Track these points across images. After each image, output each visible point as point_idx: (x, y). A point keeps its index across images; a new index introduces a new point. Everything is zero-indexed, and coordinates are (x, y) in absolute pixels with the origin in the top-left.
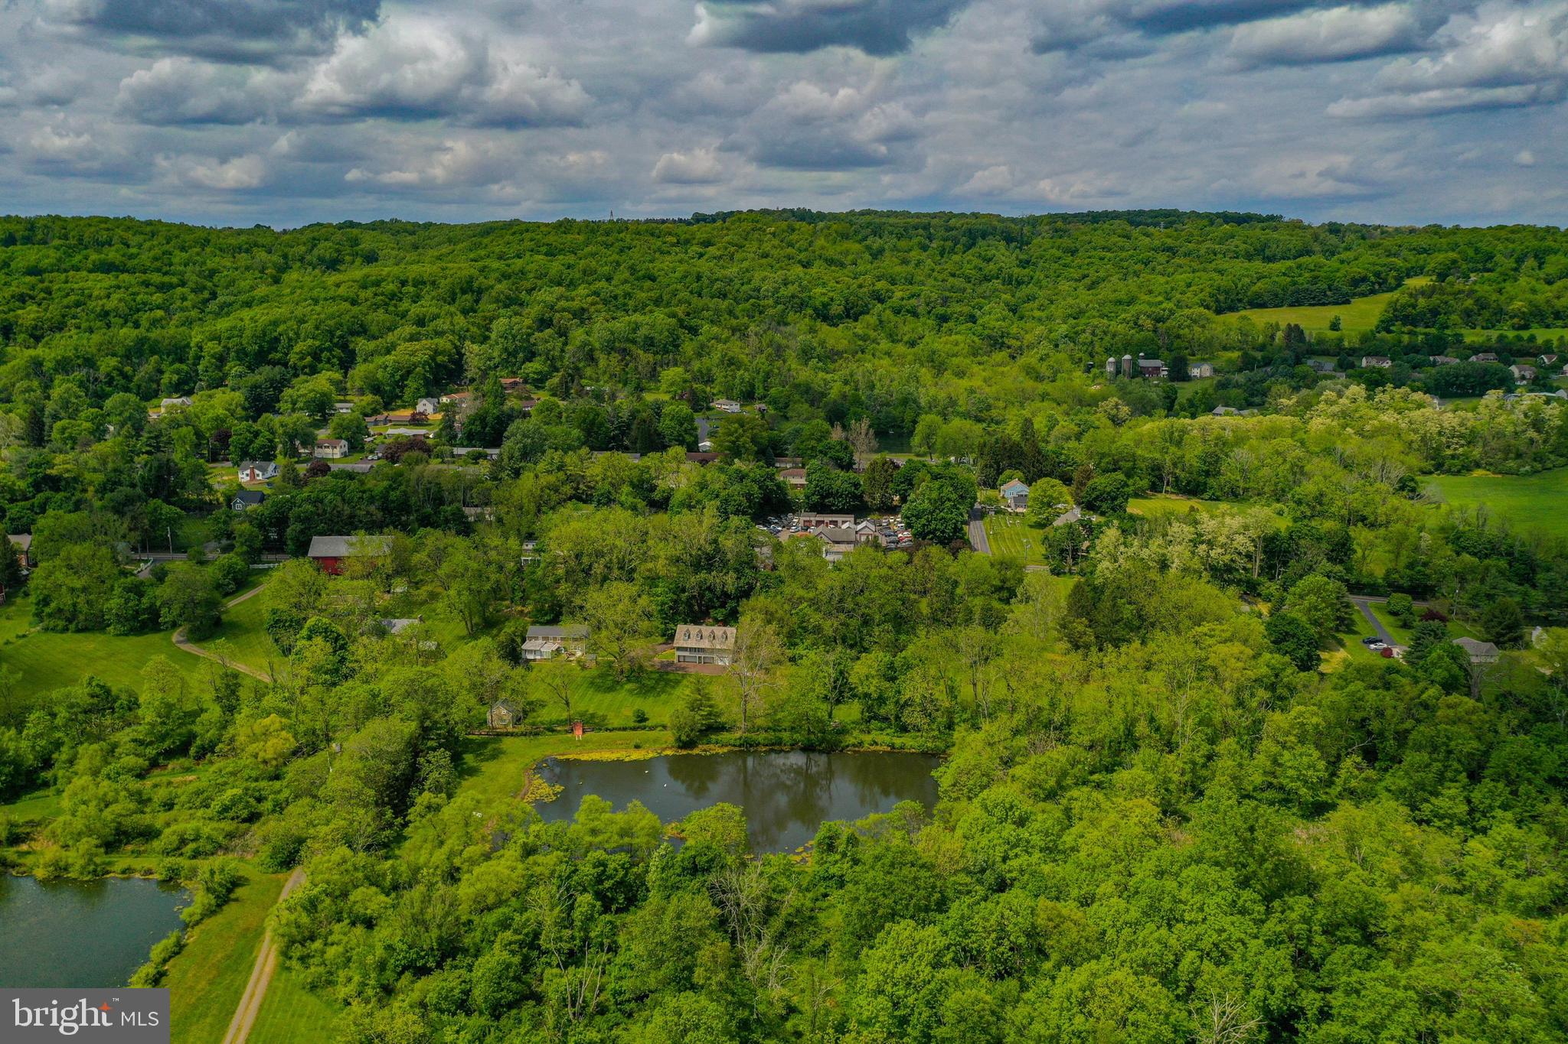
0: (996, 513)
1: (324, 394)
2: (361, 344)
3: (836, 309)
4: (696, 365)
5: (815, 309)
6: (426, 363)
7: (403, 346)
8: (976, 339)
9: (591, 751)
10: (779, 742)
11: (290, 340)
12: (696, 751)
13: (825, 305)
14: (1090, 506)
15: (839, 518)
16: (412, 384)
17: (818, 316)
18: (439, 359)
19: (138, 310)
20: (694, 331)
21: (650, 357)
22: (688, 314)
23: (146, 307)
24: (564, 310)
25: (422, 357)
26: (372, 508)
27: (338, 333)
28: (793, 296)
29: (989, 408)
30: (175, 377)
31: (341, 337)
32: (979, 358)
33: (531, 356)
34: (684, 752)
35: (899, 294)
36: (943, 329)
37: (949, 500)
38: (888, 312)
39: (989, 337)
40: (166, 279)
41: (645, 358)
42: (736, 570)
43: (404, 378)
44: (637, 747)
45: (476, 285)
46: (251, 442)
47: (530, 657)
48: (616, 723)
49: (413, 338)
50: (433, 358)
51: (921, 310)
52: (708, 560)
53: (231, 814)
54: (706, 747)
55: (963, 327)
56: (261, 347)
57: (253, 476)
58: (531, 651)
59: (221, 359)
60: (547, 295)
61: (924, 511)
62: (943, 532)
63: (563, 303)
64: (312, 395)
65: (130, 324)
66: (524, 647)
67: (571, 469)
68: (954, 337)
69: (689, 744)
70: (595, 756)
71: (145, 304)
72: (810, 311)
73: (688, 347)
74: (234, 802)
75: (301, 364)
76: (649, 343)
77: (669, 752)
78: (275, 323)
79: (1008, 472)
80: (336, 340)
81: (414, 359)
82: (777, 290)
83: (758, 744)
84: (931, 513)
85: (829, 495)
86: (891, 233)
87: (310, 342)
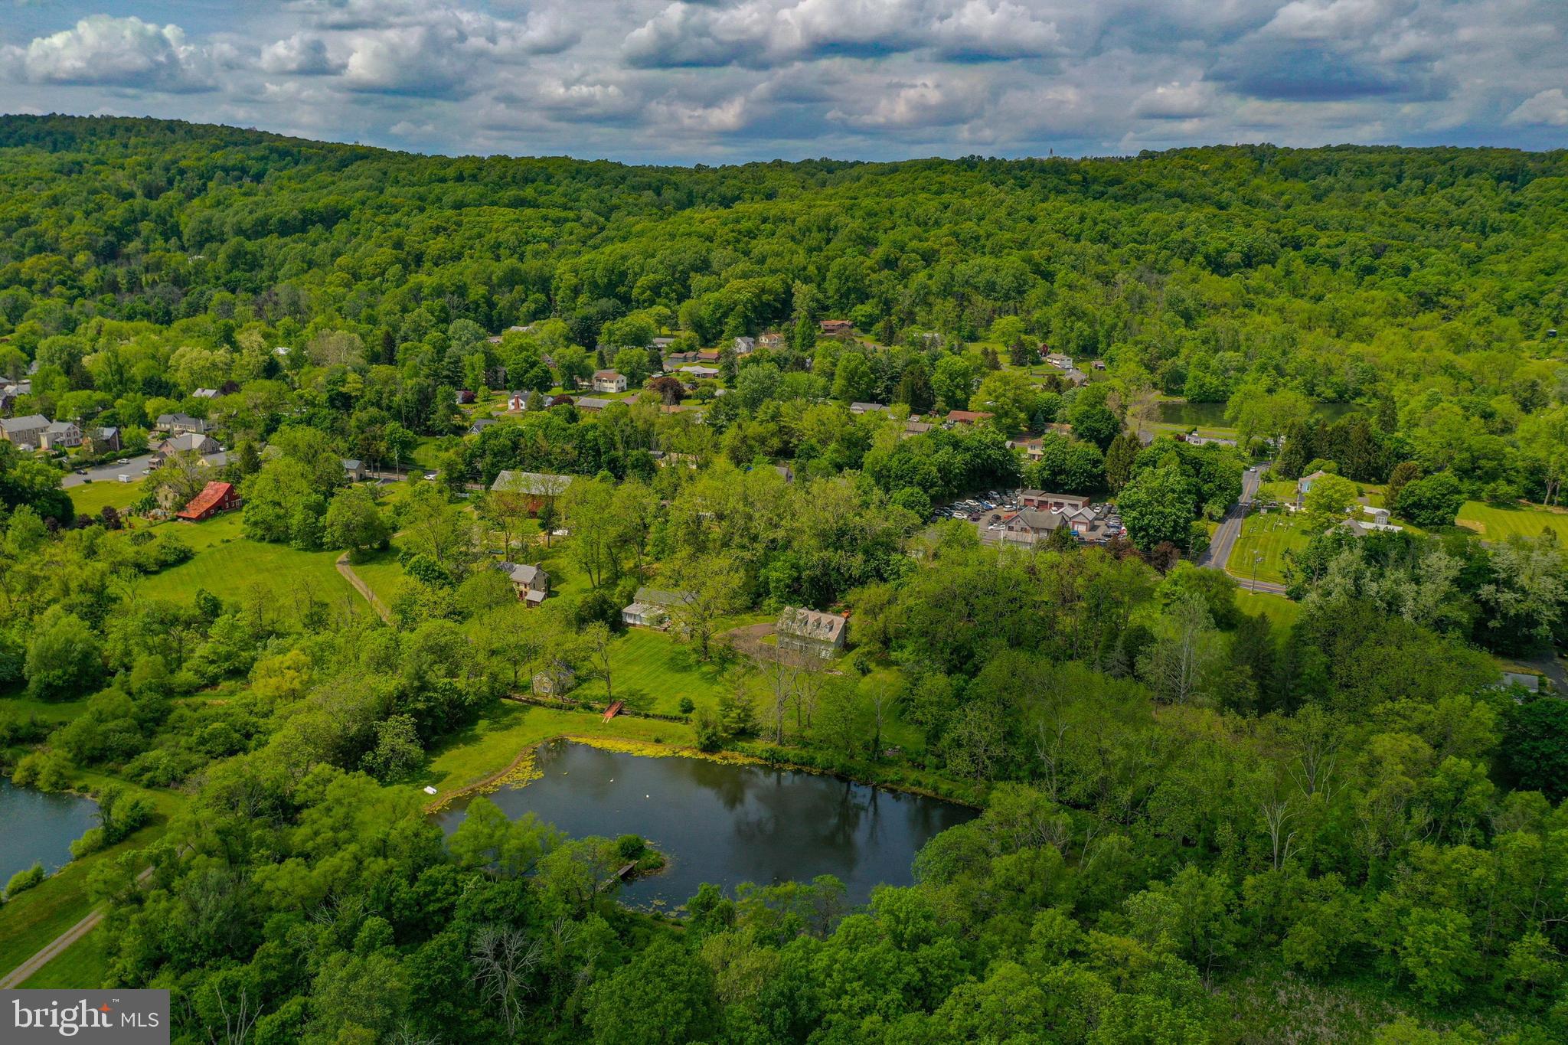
0: (1270, 510)
1: (642, 329)
2: (697, 281)
3: (1233, 257)
4: (1036, 315)
5: (1207, 257)
6: (749, 301)
7: (736, 283)
8: (1401, 296)
9: (609, 737)
10: (811, 762)
11: (636, 274)
12: (716, 758)
13: (1219, 252)
14: (1407, 514)
15: (1066, 500)
16: (732, 321)
17: (1209, 263)
18: (765, 297)
19: (528, 242)
20: (1049, 277)
21: (989, 305)
22: (1049, 259)
23: (536, 239)
24: (913, 251)
25: (745, 296)
26: (568, 447)
27: (680, 268)
28: (1184, 241)
29: (1374, 379)
30: (533, 307)
31: (682, 272)
32: (1400, 319)
33: (863, 297)
34: (702, 756)
35: (1323, 241)
36: (1365, 283)
37: (1173, 491)
38: (1299, 261)
39: (1421, 295)
40: (563, 214)
41: (982, 303)
42: (866, 552)
43: (725, 315)
44: (658, 741)
45: (832, 224)
46: (526, 371)
47: (630, 621)
48: (659, 708)
49: (745, 276)
50: (758, 296)
51: (1345, 261)
52: (839, 538)
53: (208, 747)
54: (729, 754)
55: (1389, 281)
56: (610, 280)
57: (517, 405)
58: (631, 615)
59: (576, 291)
60: (904, 233)
61: (1139, 501)
62: (1158, 530)
63: (914, 244)
64: (628, 329)
65: (516, 256)
66: (625, 610)
67: (785, 421)
68: (1374, 293)
69: (711, 746)
70: (607, 744)
71: (534, 237)
72: (1200, 258)
73: (1033, 296)
74: (214, 736)
75: (642, 298)
76: (991, 288)
77: (686, 754)
78: (624, 258)
79: (1316, 461)
80: (677, 275)
81: (736, 296)
82: (1167, 234)
83: (787, 761)
84: (1145, 505)
85: (1061, 472)
86: (1349, 170)
87: (651, 276)
